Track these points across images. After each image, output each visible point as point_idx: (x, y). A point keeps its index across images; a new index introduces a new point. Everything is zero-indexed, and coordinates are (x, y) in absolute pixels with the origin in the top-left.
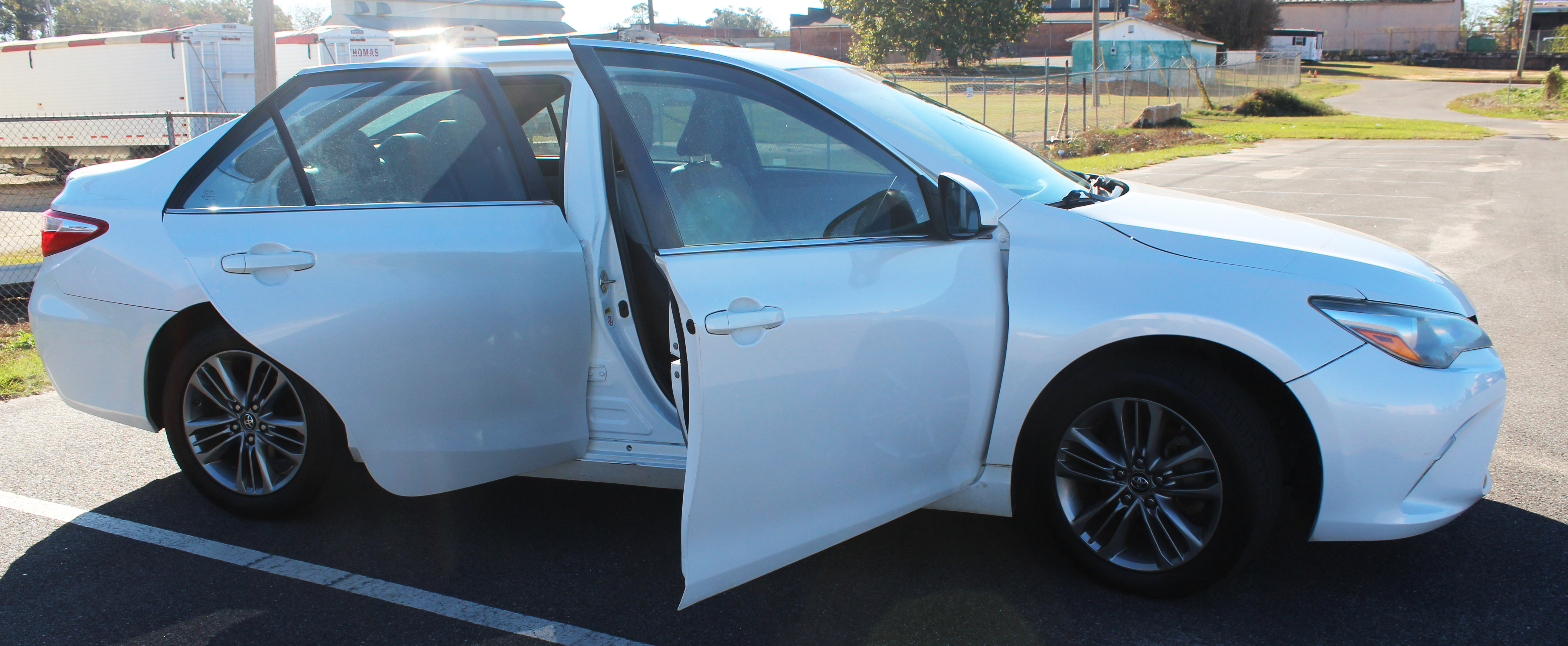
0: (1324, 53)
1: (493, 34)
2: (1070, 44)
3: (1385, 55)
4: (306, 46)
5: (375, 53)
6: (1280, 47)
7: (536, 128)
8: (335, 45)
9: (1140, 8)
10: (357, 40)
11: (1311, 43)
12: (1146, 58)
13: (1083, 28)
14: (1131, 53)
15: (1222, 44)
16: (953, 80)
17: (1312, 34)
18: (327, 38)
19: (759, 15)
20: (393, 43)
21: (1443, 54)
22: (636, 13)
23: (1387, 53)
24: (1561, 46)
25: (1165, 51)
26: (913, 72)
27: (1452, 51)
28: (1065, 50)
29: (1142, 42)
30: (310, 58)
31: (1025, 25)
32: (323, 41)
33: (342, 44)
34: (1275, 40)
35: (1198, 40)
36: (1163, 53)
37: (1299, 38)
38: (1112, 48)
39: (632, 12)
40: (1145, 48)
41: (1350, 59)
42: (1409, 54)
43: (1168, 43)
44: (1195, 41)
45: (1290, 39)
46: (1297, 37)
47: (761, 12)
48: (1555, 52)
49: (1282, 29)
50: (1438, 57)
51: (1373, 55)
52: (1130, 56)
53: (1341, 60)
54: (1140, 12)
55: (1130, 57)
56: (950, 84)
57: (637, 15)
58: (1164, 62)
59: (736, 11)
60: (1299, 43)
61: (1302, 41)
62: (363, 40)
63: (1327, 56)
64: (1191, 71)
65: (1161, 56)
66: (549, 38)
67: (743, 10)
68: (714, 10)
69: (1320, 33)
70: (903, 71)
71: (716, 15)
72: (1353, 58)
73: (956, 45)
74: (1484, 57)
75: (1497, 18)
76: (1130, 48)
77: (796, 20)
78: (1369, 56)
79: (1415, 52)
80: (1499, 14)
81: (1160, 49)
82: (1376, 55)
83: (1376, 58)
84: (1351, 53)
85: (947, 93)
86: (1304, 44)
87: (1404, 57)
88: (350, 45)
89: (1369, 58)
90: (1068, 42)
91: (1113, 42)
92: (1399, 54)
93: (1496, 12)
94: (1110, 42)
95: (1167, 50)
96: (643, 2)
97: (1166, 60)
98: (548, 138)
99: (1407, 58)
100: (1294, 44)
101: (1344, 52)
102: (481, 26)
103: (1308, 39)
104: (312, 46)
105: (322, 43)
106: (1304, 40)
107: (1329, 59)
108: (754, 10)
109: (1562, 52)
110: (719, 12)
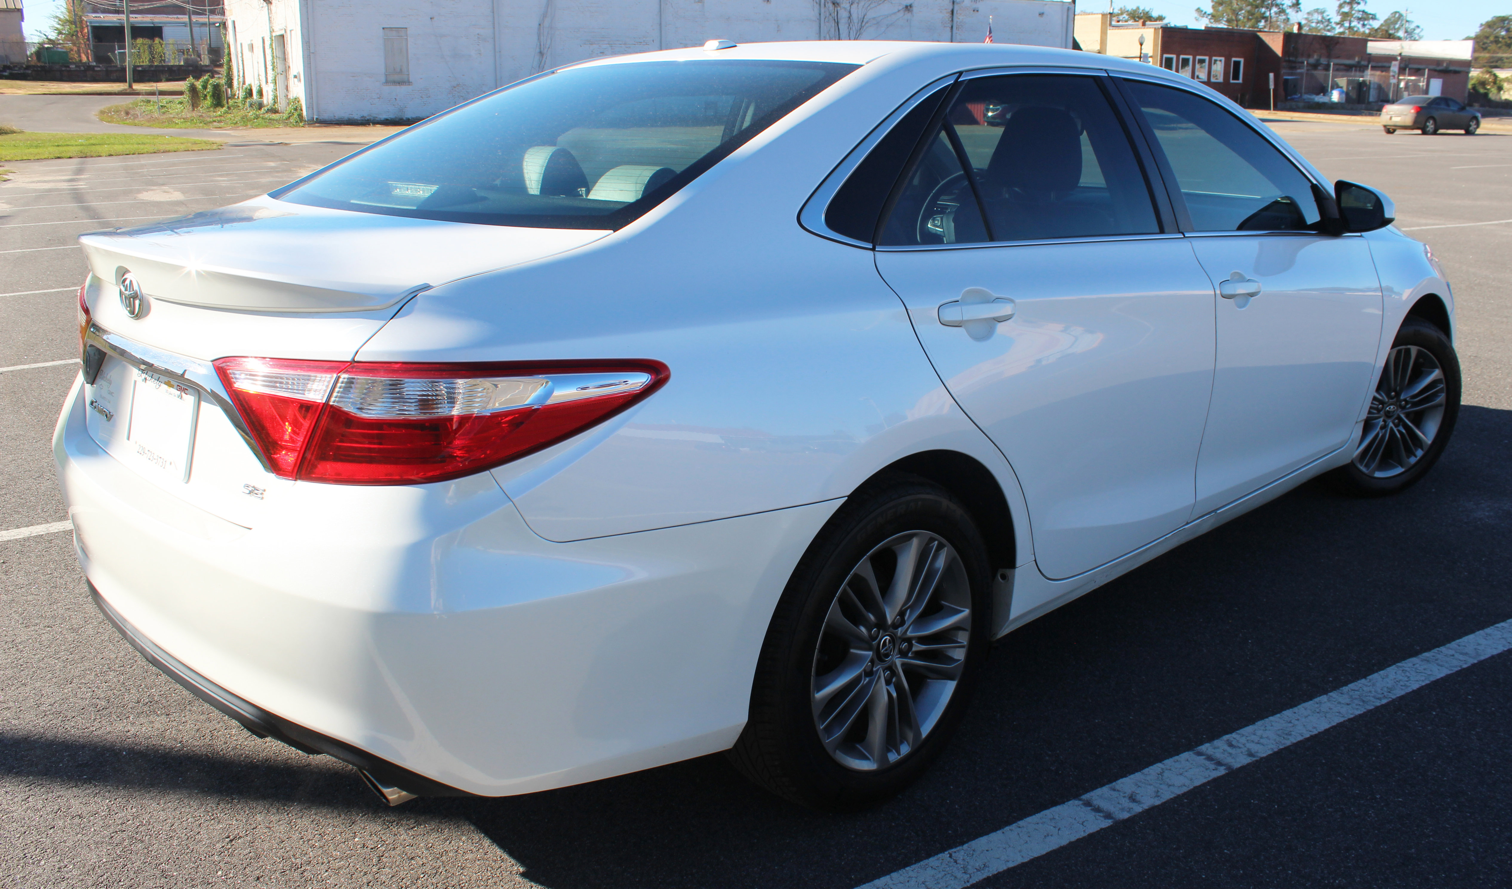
21: (24, 66)
24: (140, 58)
27: (33, 63)
48: (136, 64)
50: (20, 69)
74: (68, 69)
75: (60, 30)
80: (63, 25)
93: (59, 24)
109: (141, 64)
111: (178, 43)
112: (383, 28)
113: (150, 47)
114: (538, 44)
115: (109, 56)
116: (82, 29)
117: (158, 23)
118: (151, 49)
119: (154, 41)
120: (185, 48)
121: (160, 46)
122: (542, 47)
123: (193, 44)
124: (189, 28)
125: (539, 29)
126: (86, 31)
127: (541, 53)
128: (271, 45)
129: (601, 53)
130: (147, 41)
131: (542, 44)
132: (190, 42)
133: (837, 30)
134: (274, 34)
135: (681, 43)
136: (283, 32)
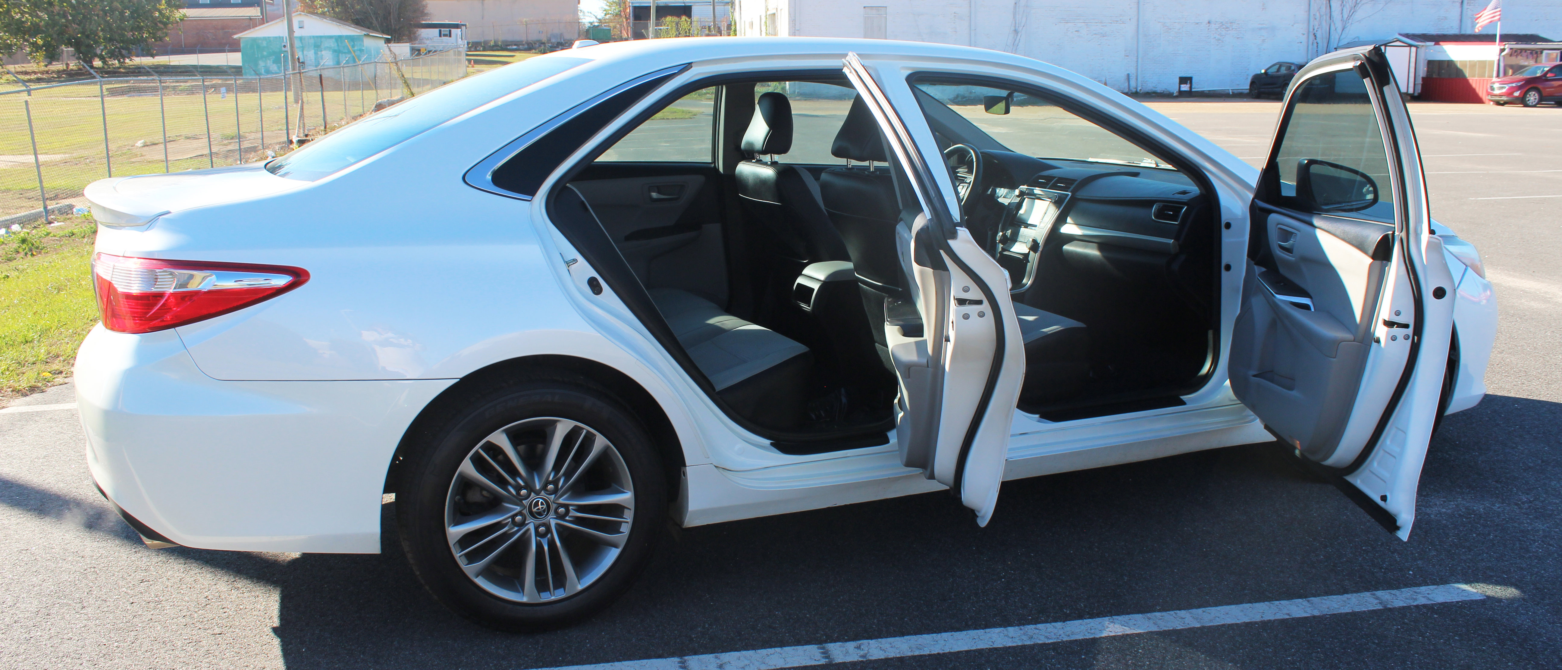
0: (468, 43)
2: (238, 40)
3: (523, 45)
6: (428, 39)
9: (275, 3)
11: (457, 35)
12: (319, 53)
13: (251, 23)
14: (303, 49)
15: (390, 37)
16: (110, 83)
17: (457, 26)
23: (524, 43)
24: (668, 34)
25: (338, 45)
26: (39, 75)
28: (234, 47)
29: (314, 37)
31: (165, 22)
34: (424, 33)
35: (371, 34)
36: (336, 48)
37: (445, 31)
38: (283, 44)
40: (318, 43)
41: (492, 49)
42: (544, 43)
43: (340, 37)
44: (368, 35)
45: (437, 31)
46: (442, 29)
49: (430, 22)
51: (512, 45)
52: (303, 51)
53: (484, 50)
54: (275, 8)
55: (303, 53)
56: (105, 87)
58: (338, 56)
60: (445, 35)
61: (448, 33)
63: (471, 47)
64: (391, 65)
65: (335, 51)
69: (463, 25)
70: (26, 73)
72: (495, 48)
73: (93, 45)
75: (608, 10)
76: (302, 43)
78: (509, 45)
79: (549, 41)
80: (610, 6)
81: (332, 44)
82: (515, 45)
83: (515, 47)
84: (492, 43)
85: (102, 97)
86: (450, 36)
87: (540, 46)
89: (508, 47)
90: (236, 39)
91: (283, 37)
92: (535, 43)
93: (607, 5)
94: (280, 37)
95: (340, 45)
97: (340, 55)
99: (543, 47)
100: (440, 36)
101: (486, 42)
103: (453, 30)
106: (450, 31)
107: (473, 49)
111: (702, 20)
112: (864, 7)
113: (677, 24)
114: (1014, 22)
115: (642, 33)
116: (625, 9)
117: (688, 2)
118: (678, 26)
119: (681, 19)
120: (707, 24)
121: (686, 23)
122: (1017, 25)
123: (714, 21)
124: (712, 7)
125: (1015, 8)
126: (628, 11)
127: (1016, 31)
128: (766, 23)
129: (1076, 31)
130: (675, 19)
131: (1017, 22)
132: (712, 20)
133: (1328, 8)
134: (769, 13)
135: (1159, 22)
136: (774, 11)
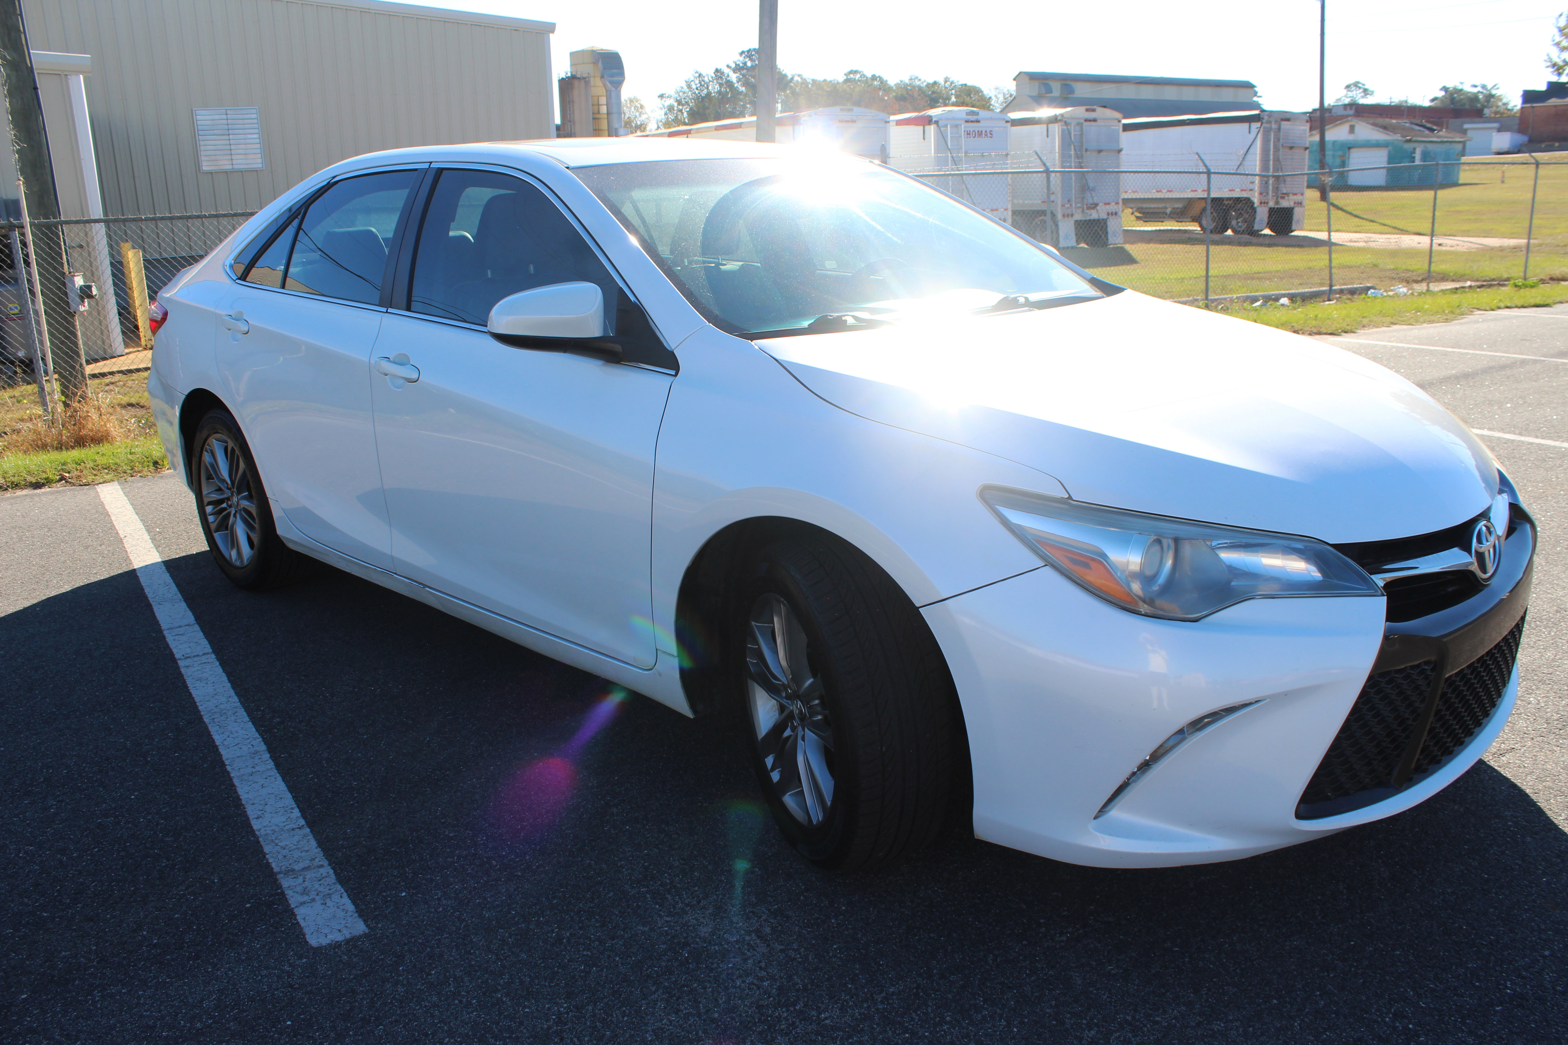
1: (1117, 115)
4: (922, 127)
5: (989, 135)
7: (1168, 213)
8: (949, 126)
10: (972, 122)
18: (941, 119)
19: (1494, 92)
20: (1009, 124)
22: (1349, 93)
30: (924, 139)
32: (937, 122)
33: (956, 126)
39: (1345, 92)
47: (1498, 89)
57: (1350, 94)
59: (1468, 88)
62: (978, 121)
66: (1188, 120)
67: (1475, 86)
68: (1441, 87)
71: (1443, 93)
77: (1530, 97)
88: (963, 127)
96: (1357, 80)
98: (1164, 224)
102: (1105, 107)
104: (927, 127)
105: (935, 125)
108: (1489, 87)
110: (1445, 89)
